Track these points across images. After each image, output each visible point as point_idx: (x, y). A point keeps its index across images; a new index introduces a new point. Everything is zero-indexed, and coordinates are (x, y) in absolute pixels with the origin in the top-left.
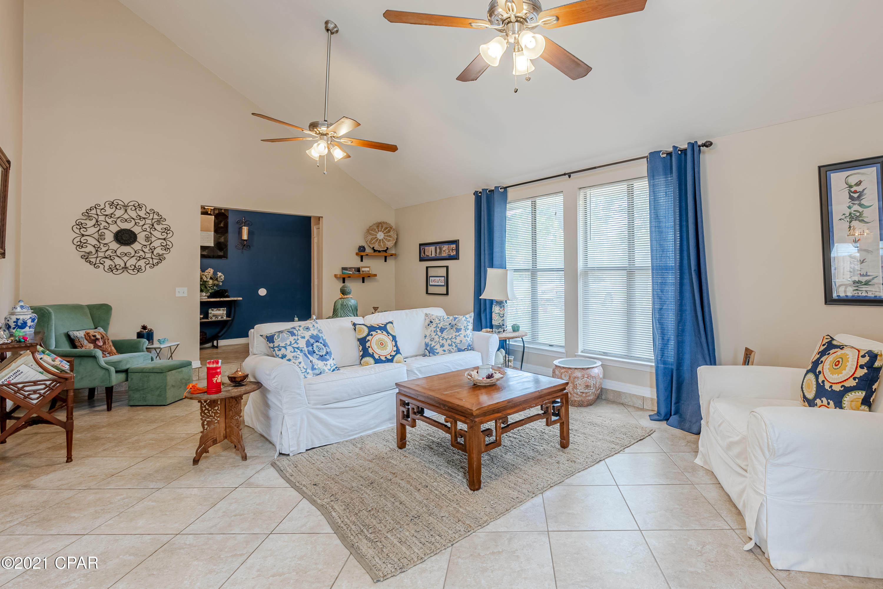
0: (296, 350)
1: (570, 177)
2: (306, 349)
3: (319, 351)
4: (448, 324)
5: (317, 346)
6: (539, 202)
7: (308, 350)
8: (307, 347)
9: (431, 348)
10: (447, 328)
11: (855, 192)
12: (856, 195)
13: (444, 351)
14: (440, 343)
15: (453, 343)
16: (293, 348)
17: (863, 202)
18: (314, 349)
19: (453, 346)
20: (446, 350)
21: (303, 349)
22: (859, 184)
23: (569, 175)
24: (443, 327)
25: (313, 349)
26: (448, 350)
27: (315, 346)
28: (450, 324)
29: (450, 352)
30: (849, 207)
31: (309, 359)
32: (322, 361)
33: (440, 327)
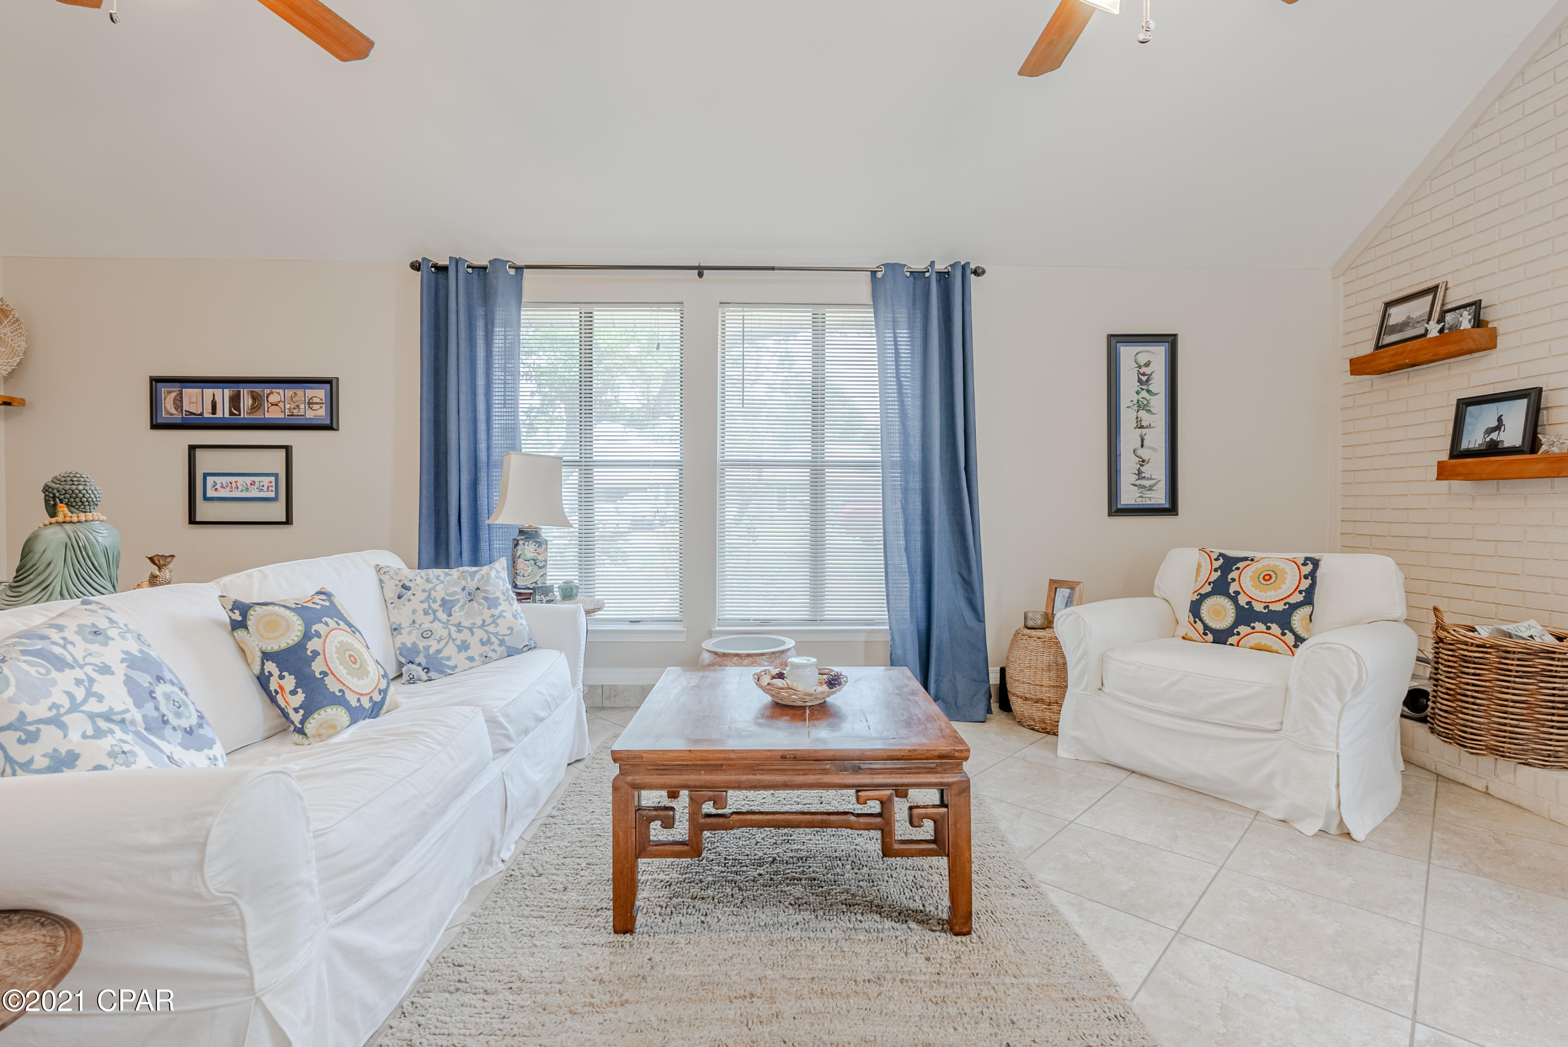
0: (103, 725)
1: (700, 275)
2: (135, 714)
3: (178, 715)
4: (458, 589)
5: (167, 696)
6: (600, 315)
7: (145, 717)
8: (139, 705)
9: (428, 656)
10: (458, 600)
11: (1144, 374)
12: (1144, 378)
13: (471, 659)
14: (454, 640)
15: (492, 636)
16: (92, 716)
17: (1150, 388)
18: (164, 710)
19: (492, 644)
20: (477, 657)
21: (128, 716)
22: (1147, 364)
23: (700, 270)
24: (448, 598)
25: (157, 709)
26: (481, 655)
27: (158, 694)
28: (463, 589)
29: (486, 659)
30: (1138, 393)
31: (162, 751)
32: (199, 749)
33: (439, 599)
